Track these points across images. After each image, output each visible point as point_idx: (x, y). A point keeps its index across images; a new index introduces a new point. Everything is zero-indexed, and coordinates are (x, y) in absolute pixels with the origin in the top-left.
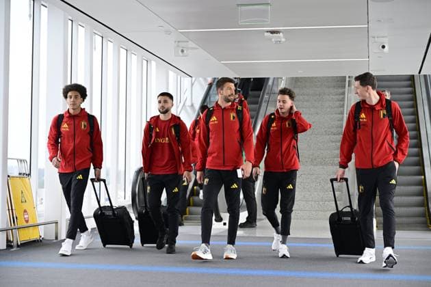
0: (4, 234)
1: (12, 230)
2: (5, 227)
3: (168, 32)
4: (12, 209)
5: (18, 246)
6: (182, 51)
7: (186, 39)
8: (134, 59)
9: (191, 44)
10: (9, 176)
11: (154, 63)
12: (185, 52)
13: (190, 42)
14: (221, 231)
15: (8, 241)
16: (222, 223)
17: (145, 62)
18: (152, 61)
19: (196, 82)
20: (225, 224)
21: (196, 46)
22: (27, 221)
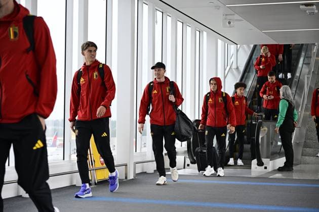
3: (218, 8)
4: (90, 153)
5: (95, 184)
6: (229, 23)
7: (232, 12)
8: (189, 30)
9: (236, 17)
11: (205, 33)
12: (232, 23)
13: (236, 15)
14: (263, 173)
16: (263, 167)
17: (198, 33)
18: (204, 32)
19: (240, 49)
20: (266, 168)
21: (240, 18)
22: (102, 164)
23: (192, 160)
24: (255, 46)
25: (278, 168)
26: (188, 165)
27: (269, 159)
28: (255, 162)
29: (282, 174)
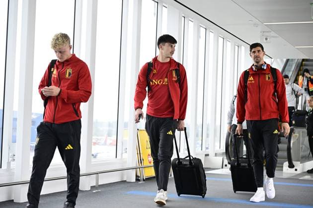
0: (134, 171)
1: (139, 168)
2: (134, 166)
3: (256, 25)
4: (140, 153)
5: (144, 180)
6: (266, 39)
7: (269, 30)
8: (229, 45)
9: (273, 34)
10: (138, 130)
12: (268, 39)
13: (273, 32)
14: (294, 175)
15: (137, 176)
16: (294, 169)
17: (237, 47)
18: (242, 47)
19: (274, 62)
20: (296, 170)
21: (276, 35)
22: (150, 162)
23: (229, 161)
24: (288, 60)
25: (307, 170)
26: (226, 165)
27: (299, 162)
28: (286, 164)
29: (311, 175)
